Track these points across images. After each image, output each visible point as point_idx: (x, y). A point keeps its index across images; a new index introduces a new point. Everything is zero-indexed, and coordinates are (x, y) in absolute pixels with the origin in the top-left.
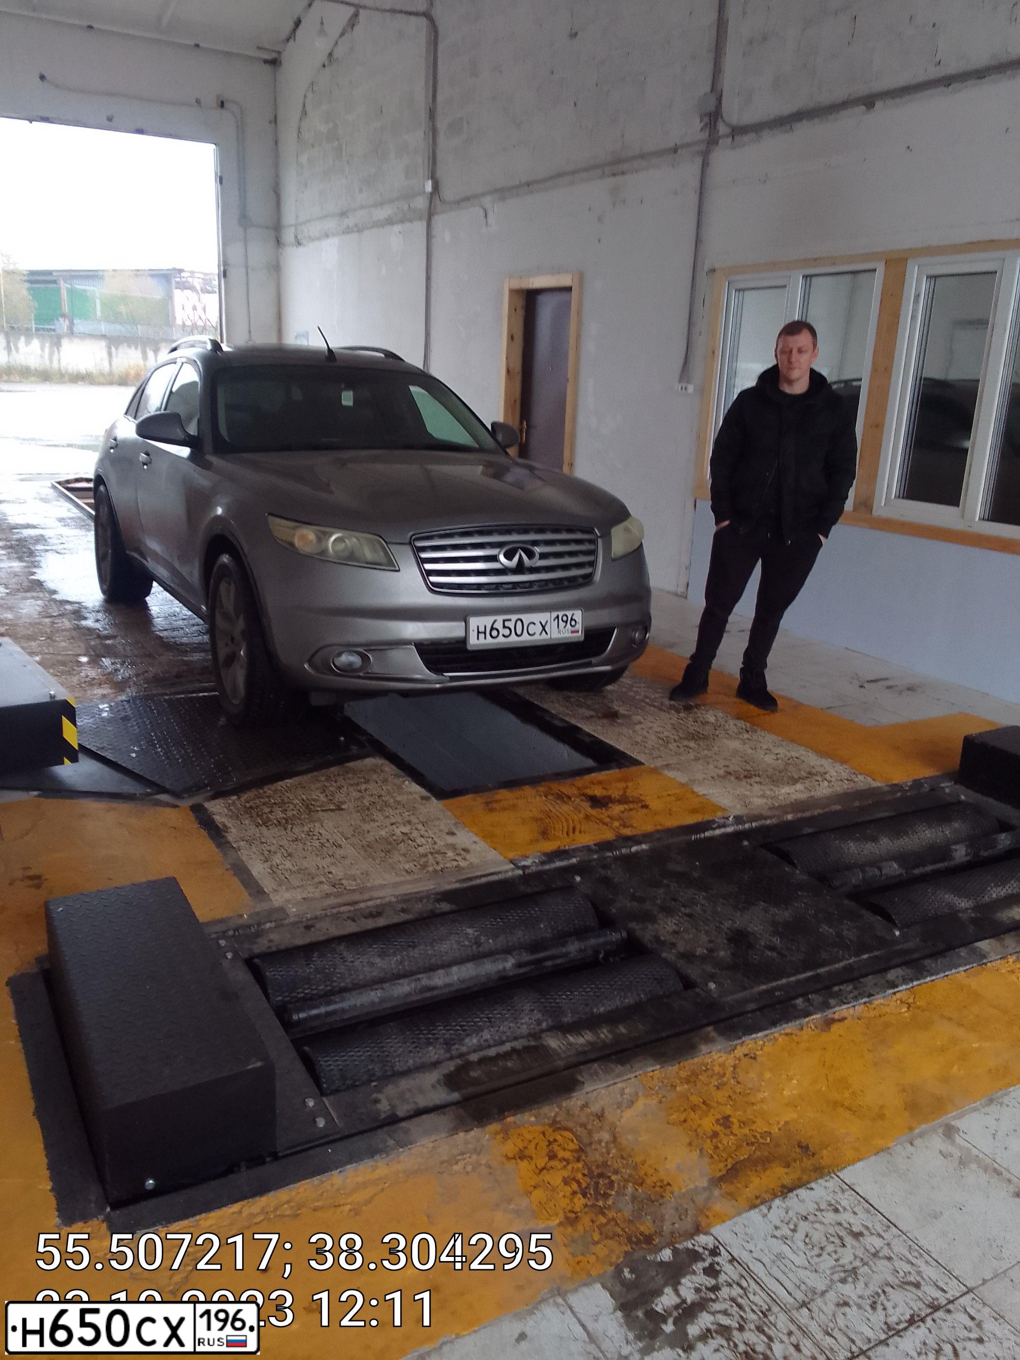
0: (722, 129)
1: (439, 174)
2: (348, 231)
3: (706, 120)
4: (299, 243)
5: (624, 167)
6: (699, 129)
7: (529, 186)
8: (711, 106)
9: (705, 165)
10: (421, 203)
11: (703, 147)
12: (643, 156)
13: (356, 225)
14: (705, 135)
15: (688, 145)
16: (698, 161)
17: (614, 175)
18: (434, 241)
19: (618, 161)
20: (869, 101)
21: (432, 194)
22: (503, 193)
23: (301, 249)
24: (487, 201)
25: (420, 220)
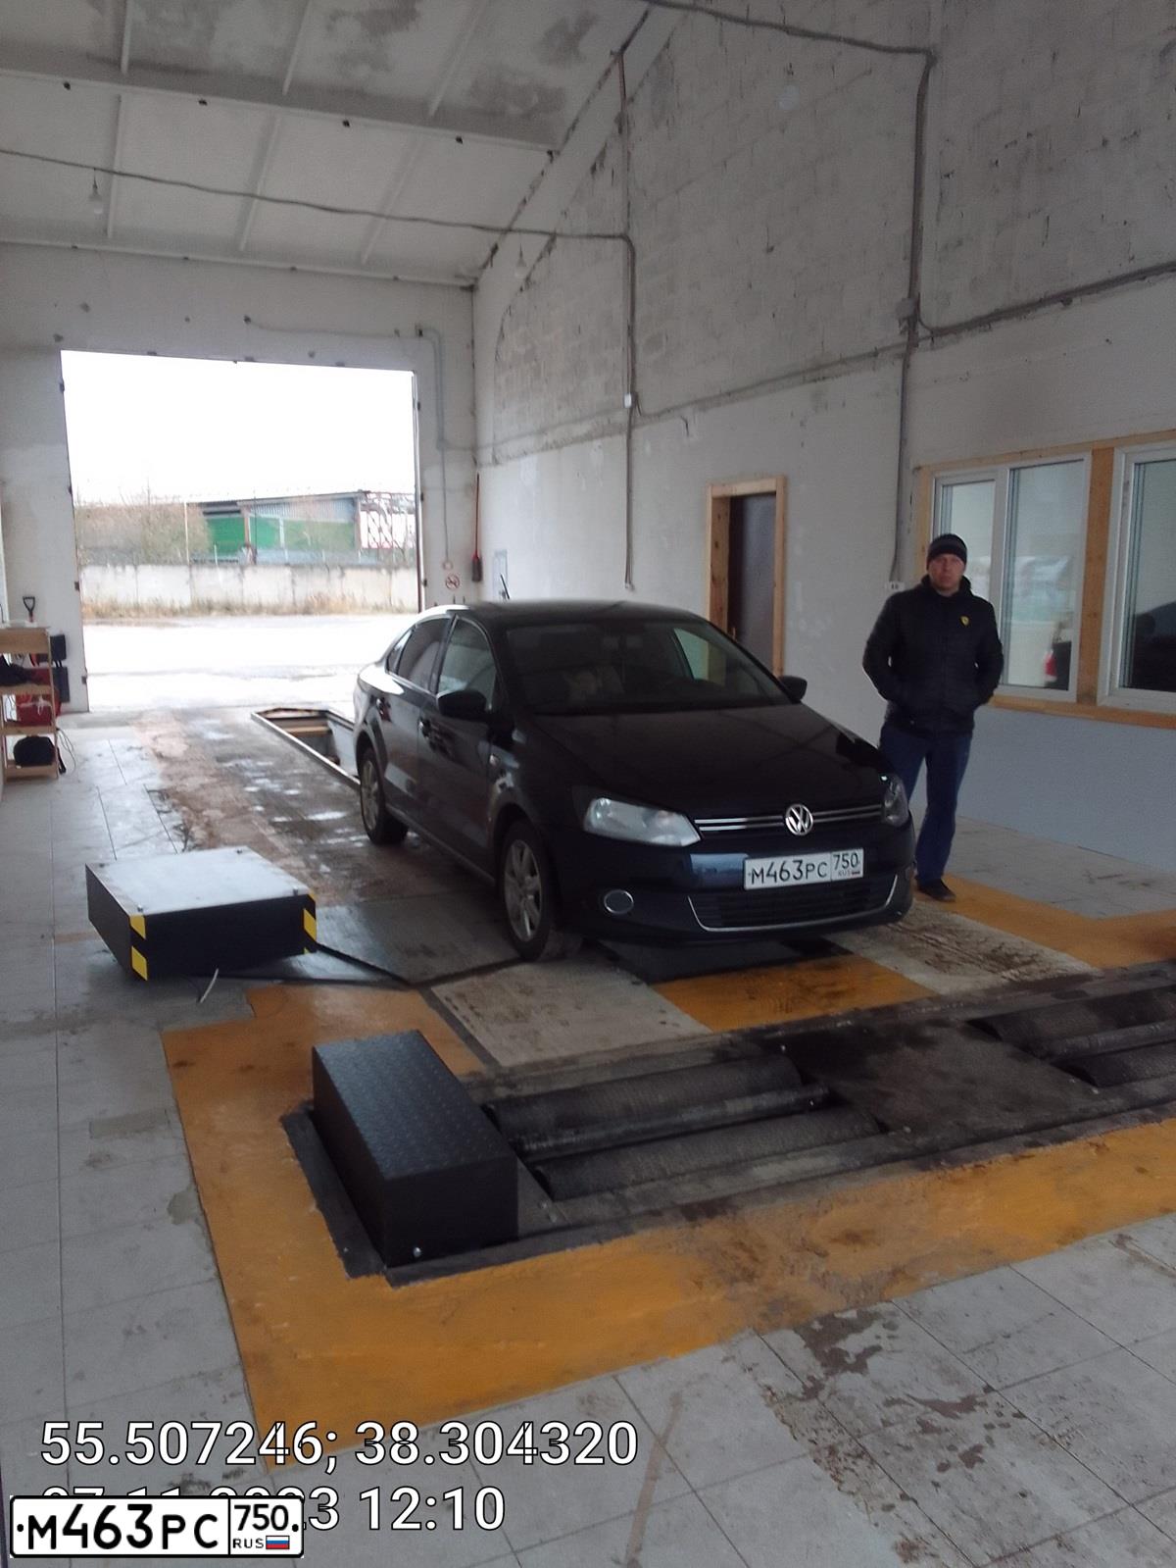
0: (922, 332)
1: (640, 387)
2: (547, 447)
3: (905, 323)
4: (496, 462)
5: (826, 372)
6: (898, 332)
7: (731, 395)
8: (908, 311)
9: (906, 367)
10: (621, 417)
11: (903, 349)
12: (843, 361)
13: (555, 442)
14: (905, 339)
15: (888, 348)
16: (899, 363)
17: (815, 381)
18: (635, 454)
19: (819, 367)
20: (1065, 298)
21: (632, 409)
22: (702, 404)
23: (499, 468)
24: (688, 412)
25: (620, 433)
